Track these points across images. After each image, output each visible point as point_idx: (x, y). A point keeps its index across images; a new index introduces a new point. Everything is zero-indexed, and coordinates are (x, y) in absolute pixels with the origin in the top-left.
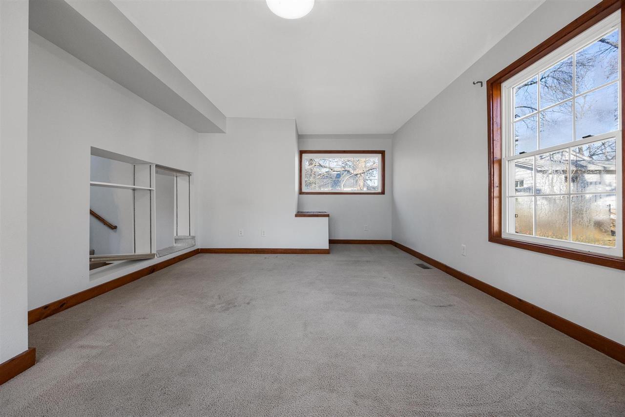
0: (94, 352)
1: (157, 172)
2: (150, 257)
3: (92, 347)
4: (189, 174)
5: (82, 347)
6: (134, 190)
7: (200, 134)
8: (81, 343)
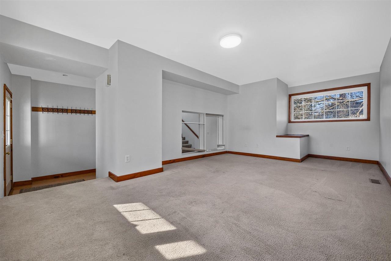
0: (174, 173)
1: (206, 116)
2: (204, 151)
3: (174, 172)
4: (223, 116)
5: (172, 171)
6: (199, 124)
7: (228, 96)
8: (173, 170)
